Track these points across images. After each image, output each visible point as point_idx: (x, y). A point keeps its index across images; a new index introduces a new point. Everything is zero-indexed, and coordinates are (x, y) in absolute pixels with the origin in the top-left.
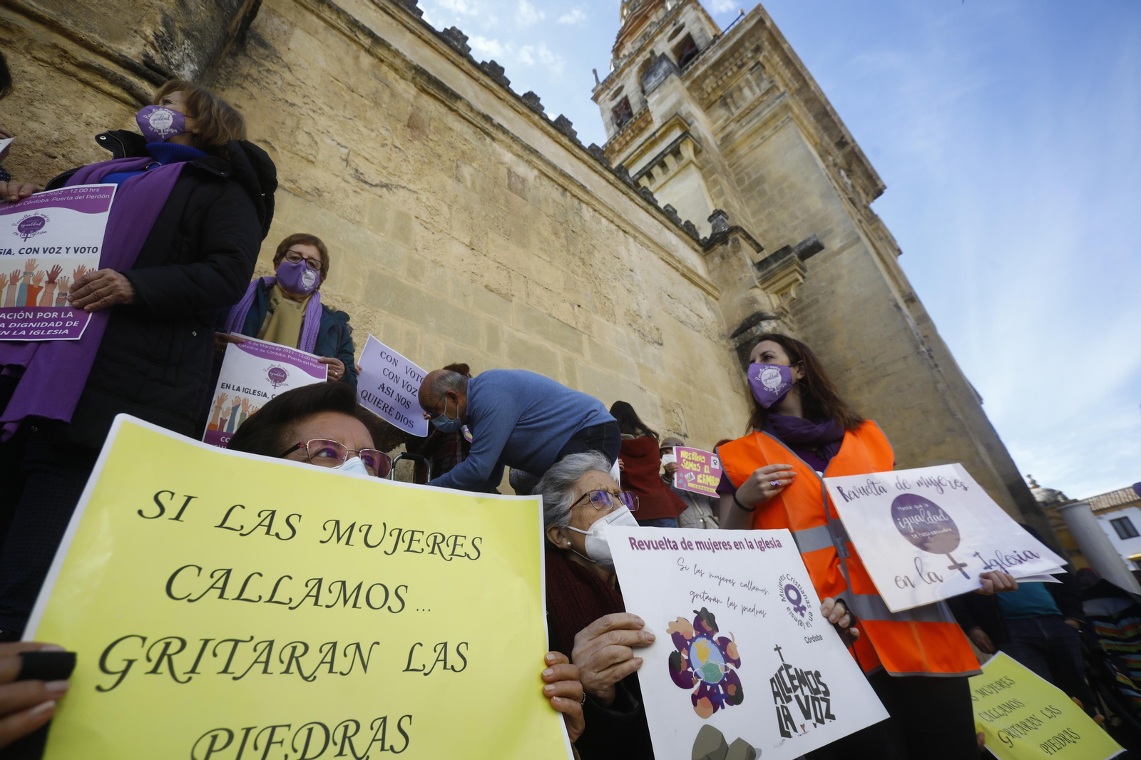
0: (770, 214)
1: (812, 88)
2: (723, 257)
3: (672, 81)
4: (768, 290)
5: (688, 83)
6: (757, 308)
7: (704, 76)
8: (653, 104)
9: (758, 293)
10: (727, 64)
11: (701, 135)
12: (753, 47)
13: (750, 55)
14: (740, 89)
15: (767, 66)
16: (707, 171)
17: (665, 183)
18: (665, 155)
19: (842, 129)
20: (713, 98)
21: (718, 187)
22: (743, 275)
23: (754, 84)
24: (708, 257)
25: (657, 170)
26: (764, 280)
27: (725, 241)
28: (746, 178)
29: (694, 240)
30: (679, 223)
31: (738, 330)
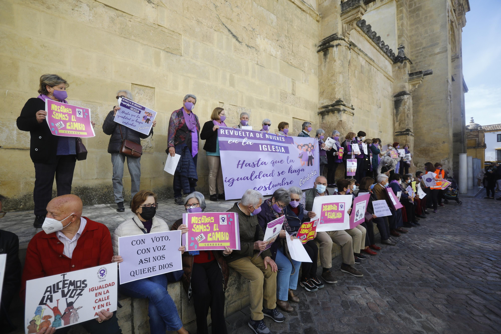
0: (417, 27)
2: (399, 68)
4: (410, 83)
6: (405, 89)
9: (407, 85)
16: (400, 5)
17: (380, 7)
21: (402, 15)
22: (404, 77)
24: (394, 66)
26: (410, 80)
27: (402, 62)
28: (414, 5)
29: (392, 60)
30: (389, 55)
31: (397, 95)
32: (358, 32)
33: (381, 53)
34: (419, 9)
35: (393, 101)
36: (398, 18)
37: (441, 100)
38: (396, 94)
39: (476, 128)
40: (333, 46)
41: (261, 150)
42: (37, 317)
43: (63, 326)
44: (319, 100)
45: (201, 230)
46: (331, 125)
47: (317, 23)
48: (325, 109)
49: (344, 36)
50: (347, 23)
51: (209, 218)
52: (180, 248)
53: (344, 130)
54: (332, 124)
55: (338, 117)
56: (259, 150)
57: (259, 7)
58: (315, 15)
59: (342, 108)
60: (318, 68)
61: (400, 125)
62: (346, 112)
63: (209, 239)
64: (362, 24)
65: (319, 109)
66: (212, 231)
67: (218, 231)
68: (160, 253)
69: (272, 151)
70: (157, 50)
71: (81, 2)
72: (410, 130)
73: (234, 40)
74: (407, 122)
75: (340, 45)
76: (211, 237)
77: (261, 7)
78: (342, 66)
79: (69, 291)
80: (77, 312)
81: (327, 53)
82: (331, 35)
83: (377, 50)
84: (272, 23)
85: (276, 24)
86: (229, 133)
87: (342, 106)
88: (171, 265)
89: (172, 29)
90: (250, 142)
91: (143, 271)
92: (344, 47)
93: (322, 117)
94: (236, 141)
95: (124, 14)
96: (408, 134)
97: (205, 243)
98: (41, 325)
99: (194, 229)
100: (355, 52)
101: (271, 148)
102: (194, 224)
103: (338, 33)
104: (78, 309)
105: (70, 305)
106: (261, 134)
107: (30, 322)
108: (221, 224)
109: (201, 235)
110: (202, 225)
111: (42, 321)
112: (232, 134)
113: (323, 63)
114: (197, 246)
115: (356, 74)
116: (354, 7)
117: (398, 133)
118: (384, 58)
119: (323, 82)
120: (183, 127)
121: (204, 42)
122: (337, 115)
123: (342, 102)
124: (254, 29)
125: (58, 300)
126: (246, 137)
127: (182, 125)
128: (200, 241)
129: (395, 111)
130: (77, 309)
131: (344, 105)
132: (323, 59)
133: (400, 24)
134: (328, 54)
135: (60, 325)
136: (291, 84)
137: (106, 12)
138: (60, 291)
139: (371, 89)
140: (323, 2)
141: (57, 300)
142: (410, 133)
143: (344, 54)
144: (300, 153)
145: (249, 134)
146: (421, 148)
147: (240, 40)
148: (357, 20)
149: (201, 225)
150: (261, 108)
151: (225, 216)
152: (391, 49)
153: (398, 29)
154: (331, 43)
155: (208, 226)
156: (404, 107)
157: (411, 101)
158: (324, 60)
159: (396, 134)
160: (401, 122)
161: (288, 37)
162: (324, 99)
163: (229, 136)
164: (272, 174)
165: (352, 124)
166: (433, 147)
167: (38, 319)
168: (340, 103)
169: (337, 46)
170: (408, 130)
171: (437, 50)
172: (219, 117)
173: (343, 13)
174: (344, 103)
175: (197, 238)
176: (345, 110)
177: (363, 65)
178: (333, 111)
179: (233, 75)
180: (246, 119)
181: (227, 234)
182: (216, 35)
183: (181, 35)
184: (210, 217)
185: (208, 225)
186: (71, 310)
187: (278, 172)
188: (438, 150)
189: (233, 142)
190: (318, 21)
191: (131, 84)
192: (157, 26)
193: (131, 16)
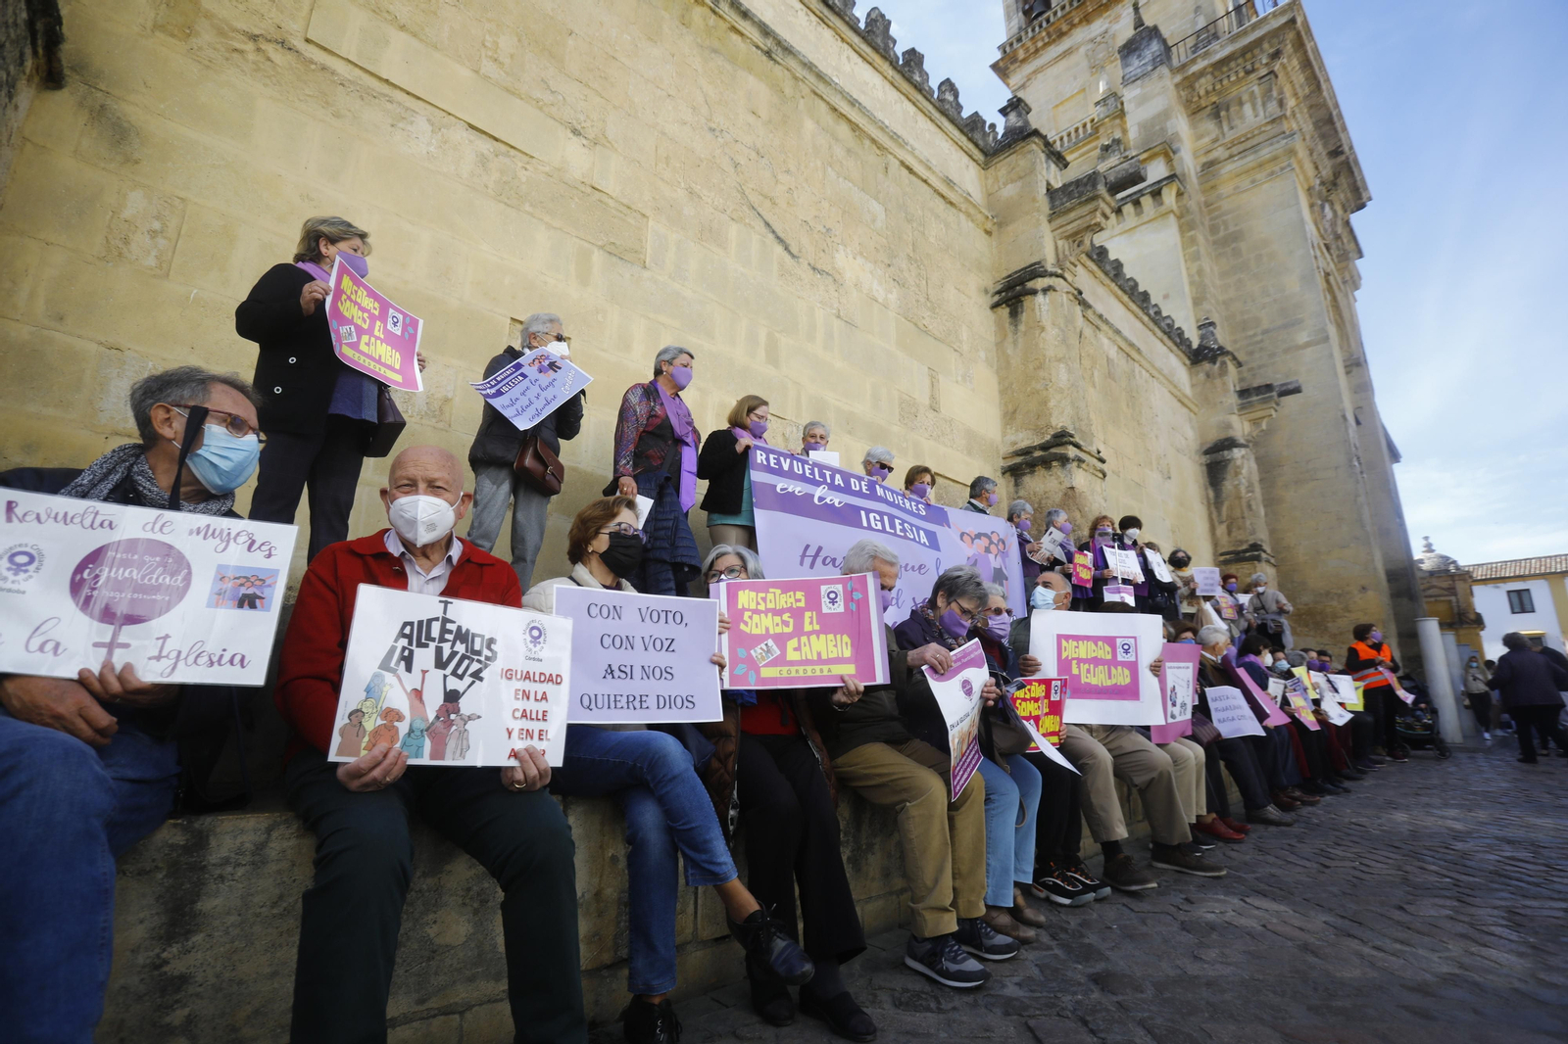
0: (1240, 281)
1: (1325, 93)
2: (1208, 375)
3: (1161, 77)
4: (1243, 417)
5: (1178, 78)
6: (1230, 433)
7: (1201, 74)
8: (1130, 101)
9: (1235, 420)
10: (1233, 64)
11: (1186, 171)
12: (1272, 51)
13: (1264, 61)
14: (1241, 104)
15: (1280, 76)
16: (1186, 225)
17: (1135, 227)
18: (1143, 195)
19: (1342, 136)
20: (1203, 103)
21: (1195, 248)
22: (1224, 400)
23: (1259, 101)
24: (1193, 370)
25: (1128, 209)
26: (1242, 407)
27: (1213, 360)
28: (1222, 228)
29: (1186, 355)
30: (1178, 341)
31: (1210, 448)
32: (1091, 272)
33: (1155, 334)
34: (1236, 237)
35: (1201, 464)
36: (1187, 257)
37: (1336, 468)
38: (1208, 446)
39: (1443, 567)
40: (1034, 292)
41: (865, 524)
42: (368, 703)
43: (425, 760)
44: (1004, 434)
45: (767, 629)
46: (1043, 502)
47: (987, 236)
48: (1022, 458)
49: (1062, 269)
50: (1067, 238)
51: (788, 594)
52: (714, 655)
53: (1082, 516)
54: (1047, 498)
55: (1062, 479)
56: (860, 526)
57: (841, 180)
58: (979, 217)
59: (1072, 451)
60: (995, 349)
61: (1229, 533)
62: (1084, 466)
63: (792, 655)
64: (1100, 255)
65: (1004, 458)
66: (799, 631)
67: (818, 633)
68: (662, 659)
69: (895, 534)
70: (586, 245)
71: (414, 111)
72: (1261, 546)
73: (779, 249)
74: (1251, 524)
75: (1055, 290)
76: (798, 649)
77: (847, 181)
78: (1064, 341)
79: (453, 654)
80: (466, 727)
81: (1020, 310)
82: (1028, 265)
83: (1144, 324)
84: (874, 221)
85: (884, 226)
86: (778, 463)
87: (1071, 447)
88: (689, 702)
89: (625, 201)
90: (836, 499)
91: (615, 701)
92: (1065, 295)
93: (1016, 481)
94: (797, 488)
95: (512, 152)
96: (1258, 559)
97: (779, 668)
98: (376, 733)
99: (746, 624)
100: (1089, 320)
101: (893, 526)
102: (744, 610)
103: (1045, 260)
104: (470, 718)
105: (452, 697)
106: (863, 483)
107: (350, 715)
108: (825, 610)
109: (766, 645)
110: (770, 615)
111: (380, 722)
112: (786, 467)
113: (1010, 335)
114: (754, 676)
115: (1096, 380)
116: (1084, 199)
117: (1228, 557)
118: (1165, 348)
119: (1012, 384)
120: (660, 427)
121: (704, 243)
122: (1059, 473)
123: (1072, 436)
124: (828, 230)
125: (424, 672)
126: (825, 482)
127: (658, 421)
128: (764, 660)
129: (1211, 494)
130: (466, 719)
131: (1077, 446)
132: (1007, 325)
133: (1194, 270)
134: (1022, 312)
135: (418, 754)
136: (927, 382)
137: (470, 141)
138: (432, 645)
139: (1139, 424)
140: (1000, 189)
141: (422, 671)
142: (1264, 555)
143: (1066, 313)
144: (970, 555)
145: (833, 478)
146: (1300, 607)
147: (794, 250)
148: (1093, 230)
149: (766, 616)
150: (850, 433)
151: (839, 588)
152: (1179, 328)
153: (1192, 283)
154: (1030, 285)
155: (786, 617)
156: (1236, 482)
157: (1254, 466)
158: (1013, 328)
159: (1222, 558)
160: (1232, 523)
161: (916, 261)
162: (1017, 431)
163: (779, 472)
164: (897, 600)
165: (1102, 501)
166: (1335, 603)
167: (370, 710)
168: (1066, 439)
169: (1045, 290)
170: (1255, 547)
171: (1303, 337)
172: (748, 422)
173: (1054, 213)
174: (1077, 439)
175: (755, 651)
176: (1080, 461)
177: (1111, 356)
178: (1046, 463)
179: (777, 335)
180: (819, 440)
181: (846, 638)
182: (733, 231)
183: (647, 217)
184: (792, 593)
185: (788, 614)
186: (453, 717)
187: (914, 599)
188: (1349, 611)
189: (790, 490)
190: (988, 233)
191: (509, 321)
192: (589, 190)
193: (526, 159)
